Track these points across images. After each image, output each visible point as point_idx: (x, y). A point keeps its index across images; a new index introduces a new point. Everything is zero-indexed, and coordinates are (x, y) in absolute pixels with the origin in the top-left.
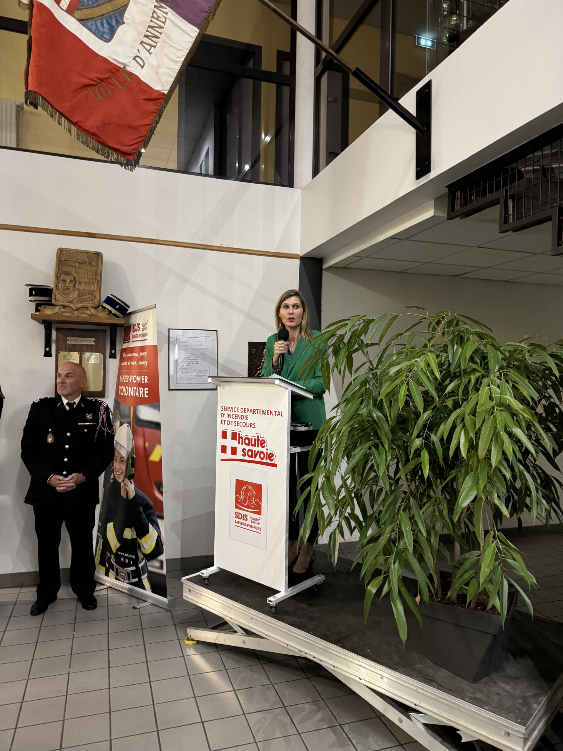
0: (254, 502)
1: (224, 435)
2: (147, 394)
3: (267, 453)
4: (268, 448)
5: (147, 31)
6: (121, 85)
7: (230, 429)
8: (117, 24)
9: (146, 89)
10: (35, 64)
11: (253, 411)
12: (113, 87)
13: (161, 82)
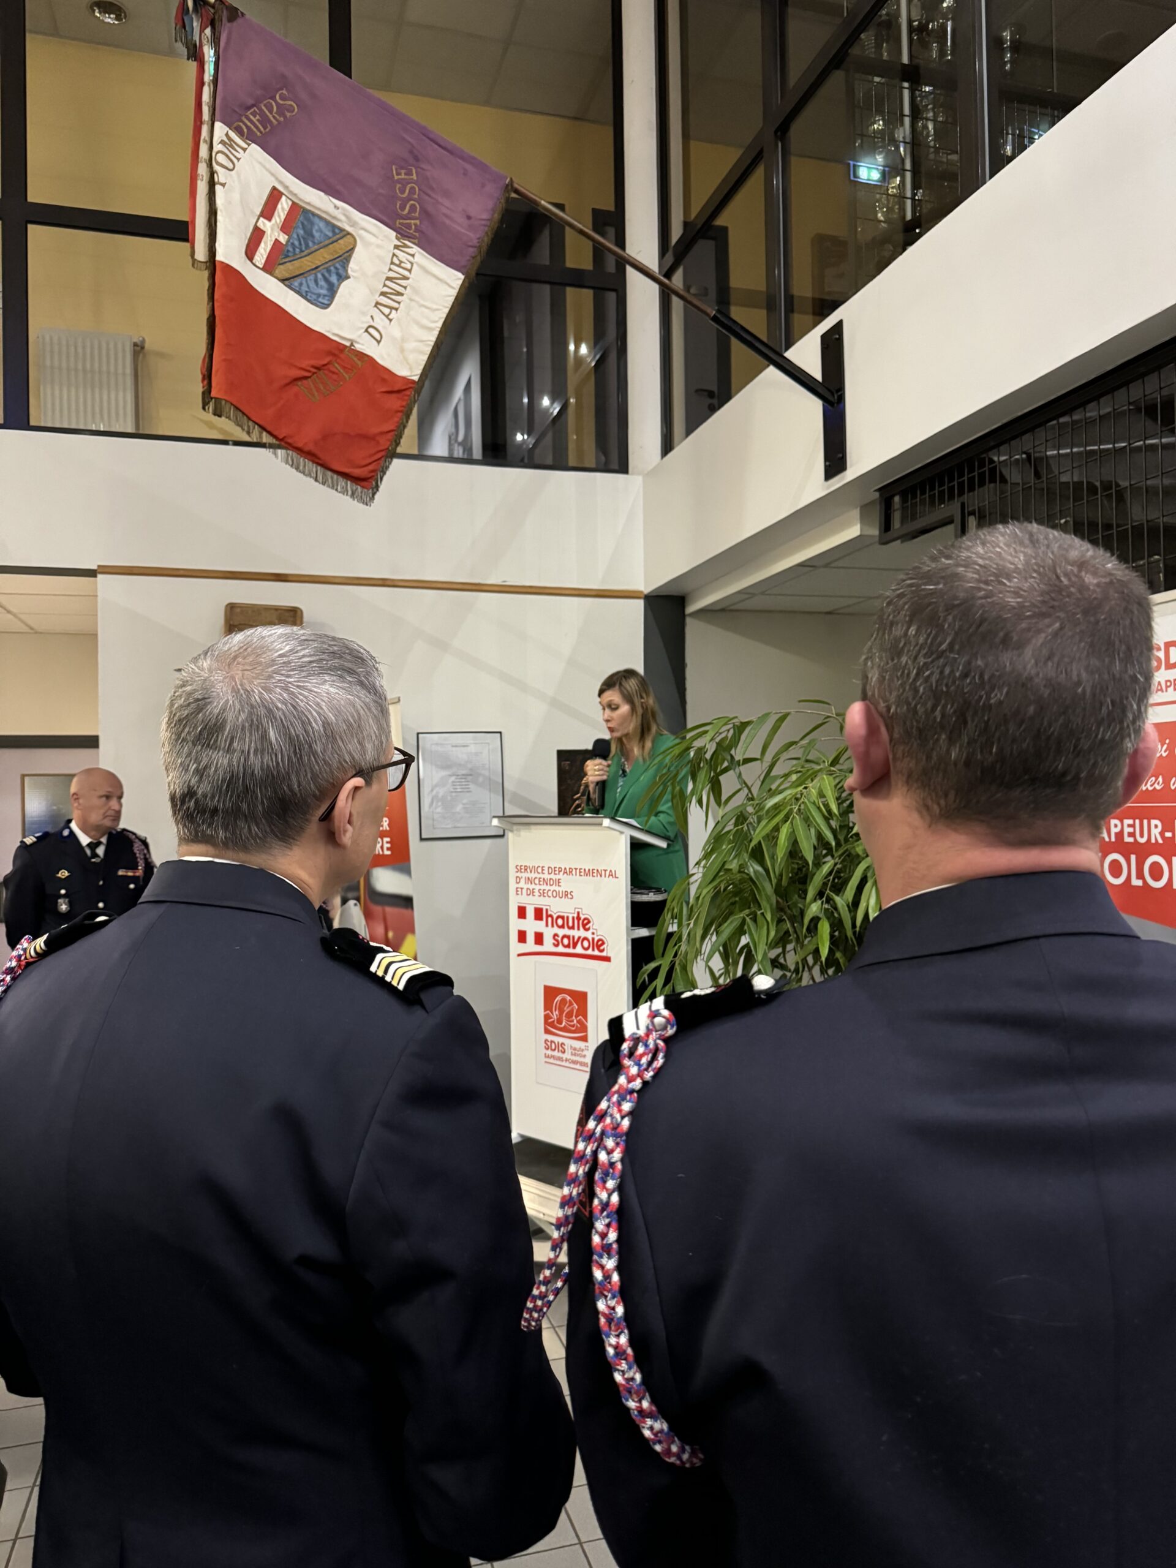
0: (575, 1021)
1: (522, 913)
2: (388, 849)
3: (593, 939)
4: (595, 931)
5: (385, 285)
6: (347, 373)
7: (531, 903)
8: (338, 280)
9: (386, 376)
11: (570, 872)
12: (335, 377)
13: (408, 363)
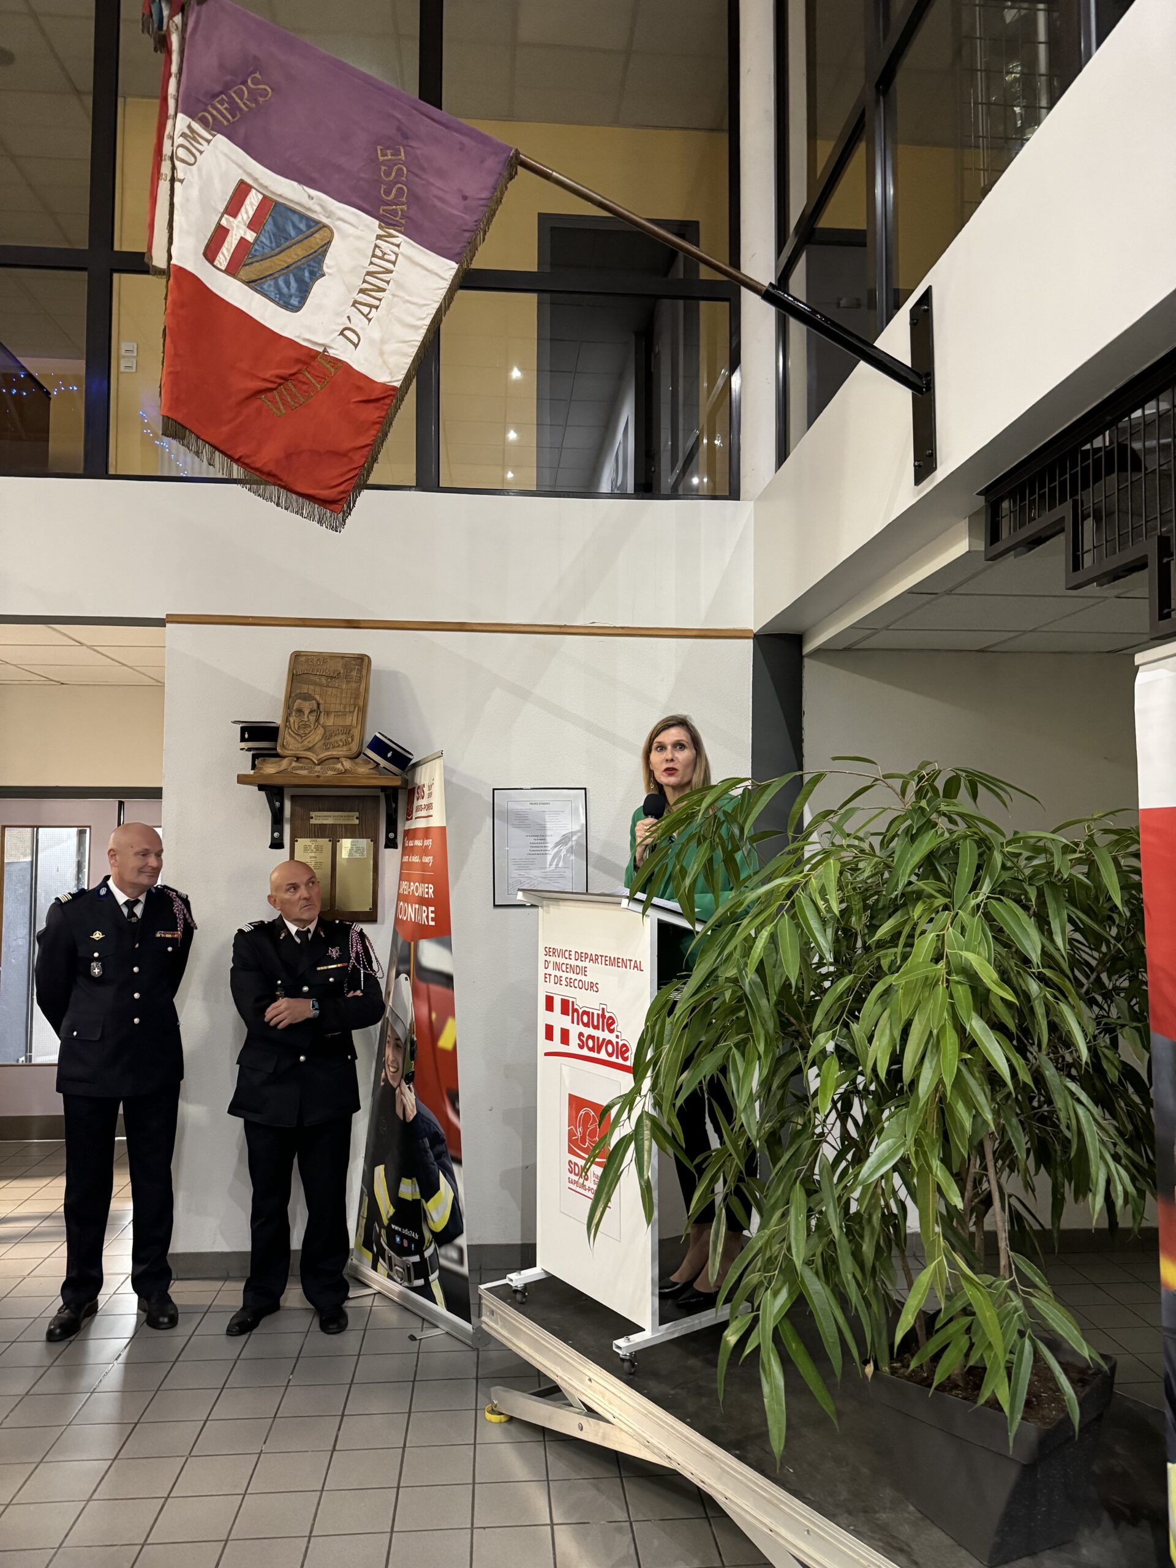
1: (549, 1006)
2: (433, 919)
3: (617, 1043)
4: (619, 1034)
5: (364, 281)
6: (319, 382)
7: (560, 992)
8: (311, 279)
9: (362, 384)
10: (171, 369)
11: (595, 959)
12: (305, 387)
13: (388, 368)
